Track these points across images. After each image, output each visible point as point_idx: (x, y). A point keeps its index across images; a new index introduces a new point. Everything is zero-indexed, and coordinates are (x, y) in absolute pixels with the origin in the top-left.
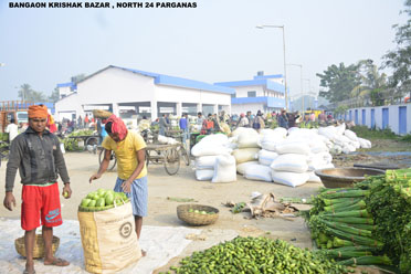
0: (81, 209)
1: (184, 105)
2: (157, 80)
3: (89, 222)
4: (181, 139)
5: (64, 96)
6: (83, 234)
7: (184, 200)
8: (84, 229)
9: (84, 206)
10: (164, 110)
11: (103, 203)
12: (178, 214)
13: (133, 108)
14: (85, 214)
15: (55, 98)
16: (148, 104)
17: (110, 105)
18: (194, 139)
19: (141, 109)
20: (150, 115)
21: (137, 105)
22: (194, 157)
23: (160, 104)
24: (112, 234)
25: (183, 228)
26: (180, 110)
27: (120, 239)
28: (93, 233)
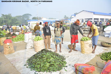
0: (81, 40)
1: (101, 19)
2: (94, 13)
3: (83, 43)
4: (101, 27)
5: (73, 18)
6: (81, 45)
7: (102, 41)
8: (81, 44)
9: (82, 40)
10: (95, 20)
11: (86, 39)
12: (101, 44)
13: (88, 20)
14: (82, 41)
15: (71, 18)
16: (92, 19)
17: (83, 19)
18: (104, 27)
19: (90, 20)
20: (92, 21)
21: (89, 19)
22: (104, 31)
23: (95, 19)
24: (87, 46)
25: (102, 47)
26: (99, 20)
27: (89, 47)
28: (83, 45)
